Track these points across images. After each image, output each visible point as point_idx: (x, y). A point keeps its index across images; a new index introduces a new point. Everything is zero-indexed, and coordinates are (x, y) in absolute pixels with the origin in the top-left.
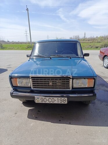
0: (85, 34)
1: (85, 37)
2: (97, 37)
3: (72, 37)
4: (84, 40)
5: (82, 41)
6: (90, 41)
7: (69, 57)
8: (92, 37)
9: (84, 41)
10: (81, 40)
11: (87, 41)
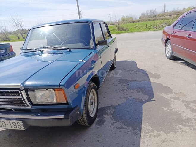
0: (165, 7)
1: (165, 10)
2: (184, 9)
3: (145, 13)
4: (162, 15)
5: (160, 18)
6: (172, 16)
7: (68, 49)
8: (176, 9)
9: (163, 17)
10: (158, 16)
11: (168, 17)
